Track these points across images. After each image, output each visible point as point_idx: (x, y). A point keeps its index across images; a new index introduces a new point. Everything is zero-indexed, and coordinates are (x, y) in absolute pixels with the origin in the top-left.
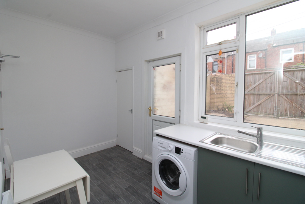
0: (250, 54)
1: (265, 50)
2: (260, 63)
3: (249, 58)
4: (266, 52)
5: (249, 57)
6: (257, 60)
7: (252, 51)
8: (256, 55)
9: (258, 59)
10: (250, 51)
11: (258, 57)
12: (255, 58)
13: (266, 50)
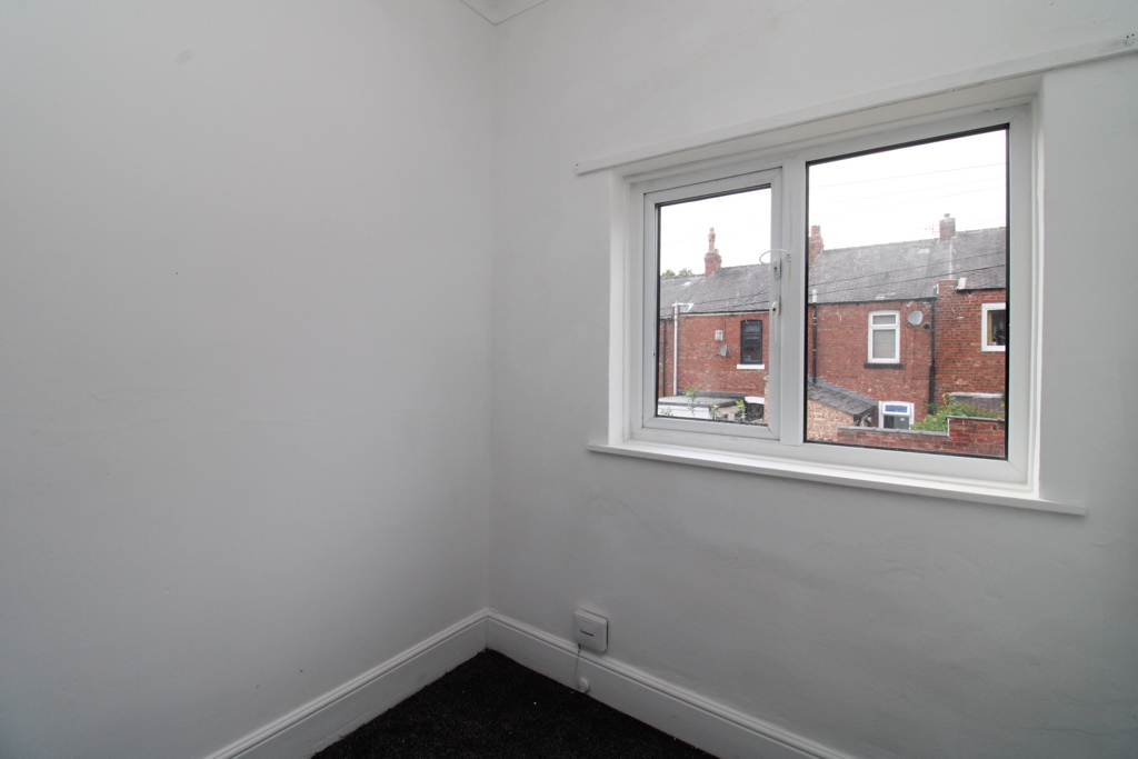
0: (877, 309)
1: (929, 300)
2: (912, 345)
3: (874, 323)
4: (933, 309)
5: (875, 317)
6: (902, 333)
7: (883, 298)
8: (897, 315)
9: (907, 330)
10: (879, 298)
11: (905, 324)
12: (896, 326)
13: (935, 299)
